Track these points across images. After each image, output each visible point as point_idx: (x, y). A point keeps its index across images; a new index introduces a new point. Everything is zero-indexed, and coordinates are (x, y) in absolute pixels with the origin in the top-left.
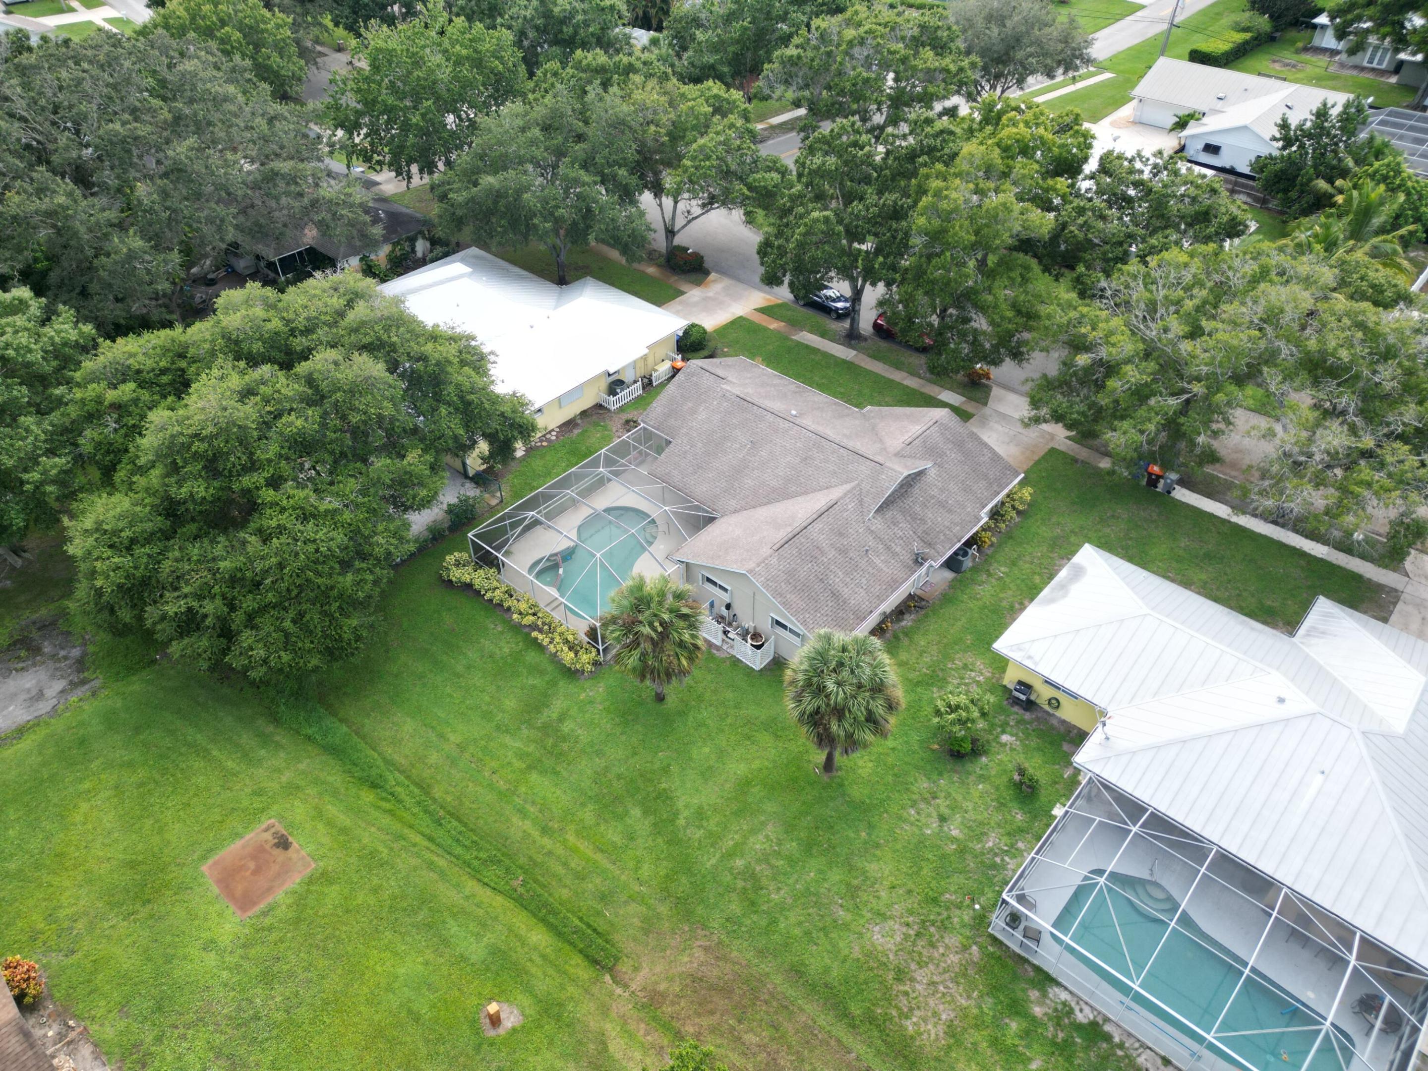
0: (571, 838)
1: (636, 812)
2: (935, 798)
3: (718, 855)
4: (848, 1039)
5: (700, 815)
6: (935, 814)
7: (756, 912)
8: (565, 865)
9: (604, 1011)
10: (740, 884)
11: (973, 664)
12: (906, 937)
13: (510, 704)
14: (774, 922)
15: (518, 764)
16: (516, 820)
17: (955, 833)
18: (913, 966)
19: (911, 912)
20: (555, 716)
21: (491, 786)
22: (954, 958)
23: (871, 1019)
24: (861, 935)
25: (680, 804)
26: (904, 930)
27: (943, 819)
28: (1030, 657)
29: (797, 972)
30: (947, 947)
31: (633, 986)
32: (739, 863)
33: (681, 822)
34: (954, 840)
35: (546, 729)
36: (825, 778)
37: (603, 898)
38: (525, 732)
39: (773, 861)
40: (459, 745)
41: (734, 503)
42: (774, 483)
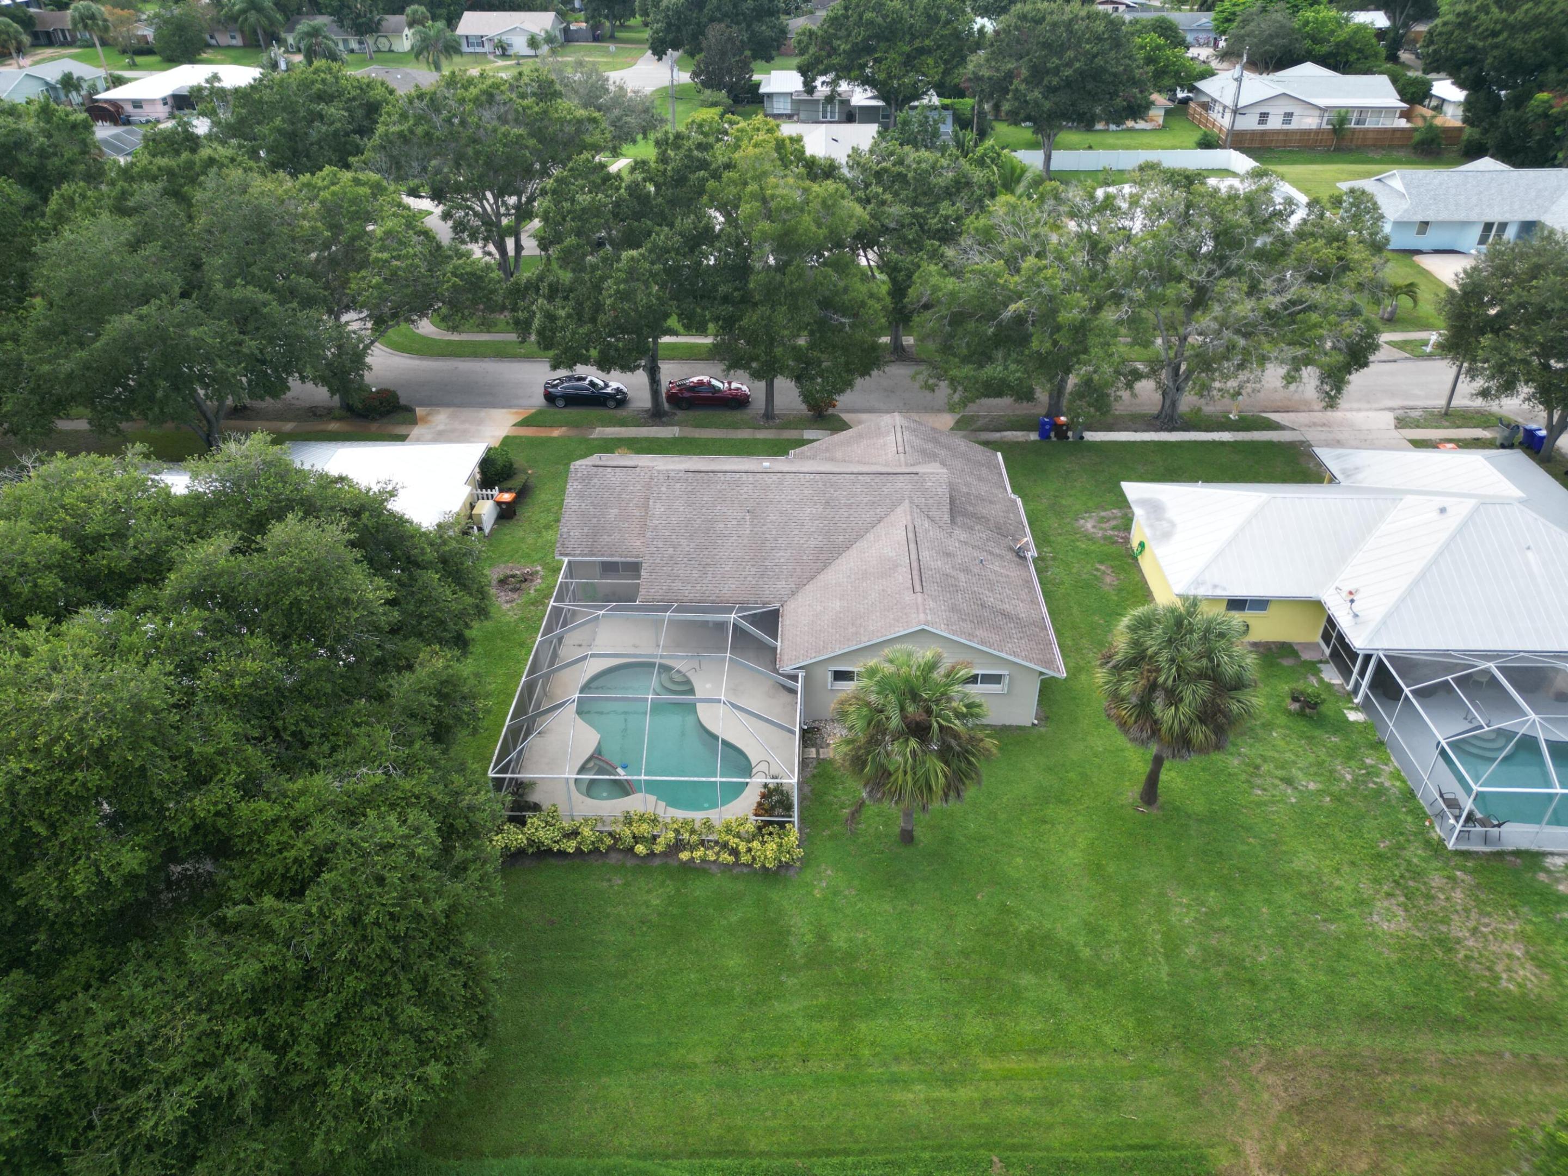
0: (989, 1065)
1: (1027, 979)
2: (1257, 767)
3: (1161, 958)
4: (1485, 1044)
5: (1094, 931)
6: (1277, 782)
7: (1266, 989)
8: (1019, 1101)
10: (1218, 972)
12: (1404, 906)
13: (734, 962)
14: (1291, 984)
15: (824, 1027)
16: (899, 1095)
17: (1312, 786)
18: (1443, 928)
19: (1377, 882)
20: (809, 937)
22: (1458, 895)
23: (1476, 1007)
24: (1373, 936)
25: (1061, 934)
26: (1394, 901)
27: (1288, 781)
28: (1215, 586)
30: (1441, 889)
32: (1191, 951)
33: (1086, 953)
34: (1320, 793)
35: (812, 961)
36: (1154, 812)
37: (1106, 1103)
38: (791, 982)
39: (1218, 924)
40: (718, 1061)
41: (781, 584)
42: (812, 543)
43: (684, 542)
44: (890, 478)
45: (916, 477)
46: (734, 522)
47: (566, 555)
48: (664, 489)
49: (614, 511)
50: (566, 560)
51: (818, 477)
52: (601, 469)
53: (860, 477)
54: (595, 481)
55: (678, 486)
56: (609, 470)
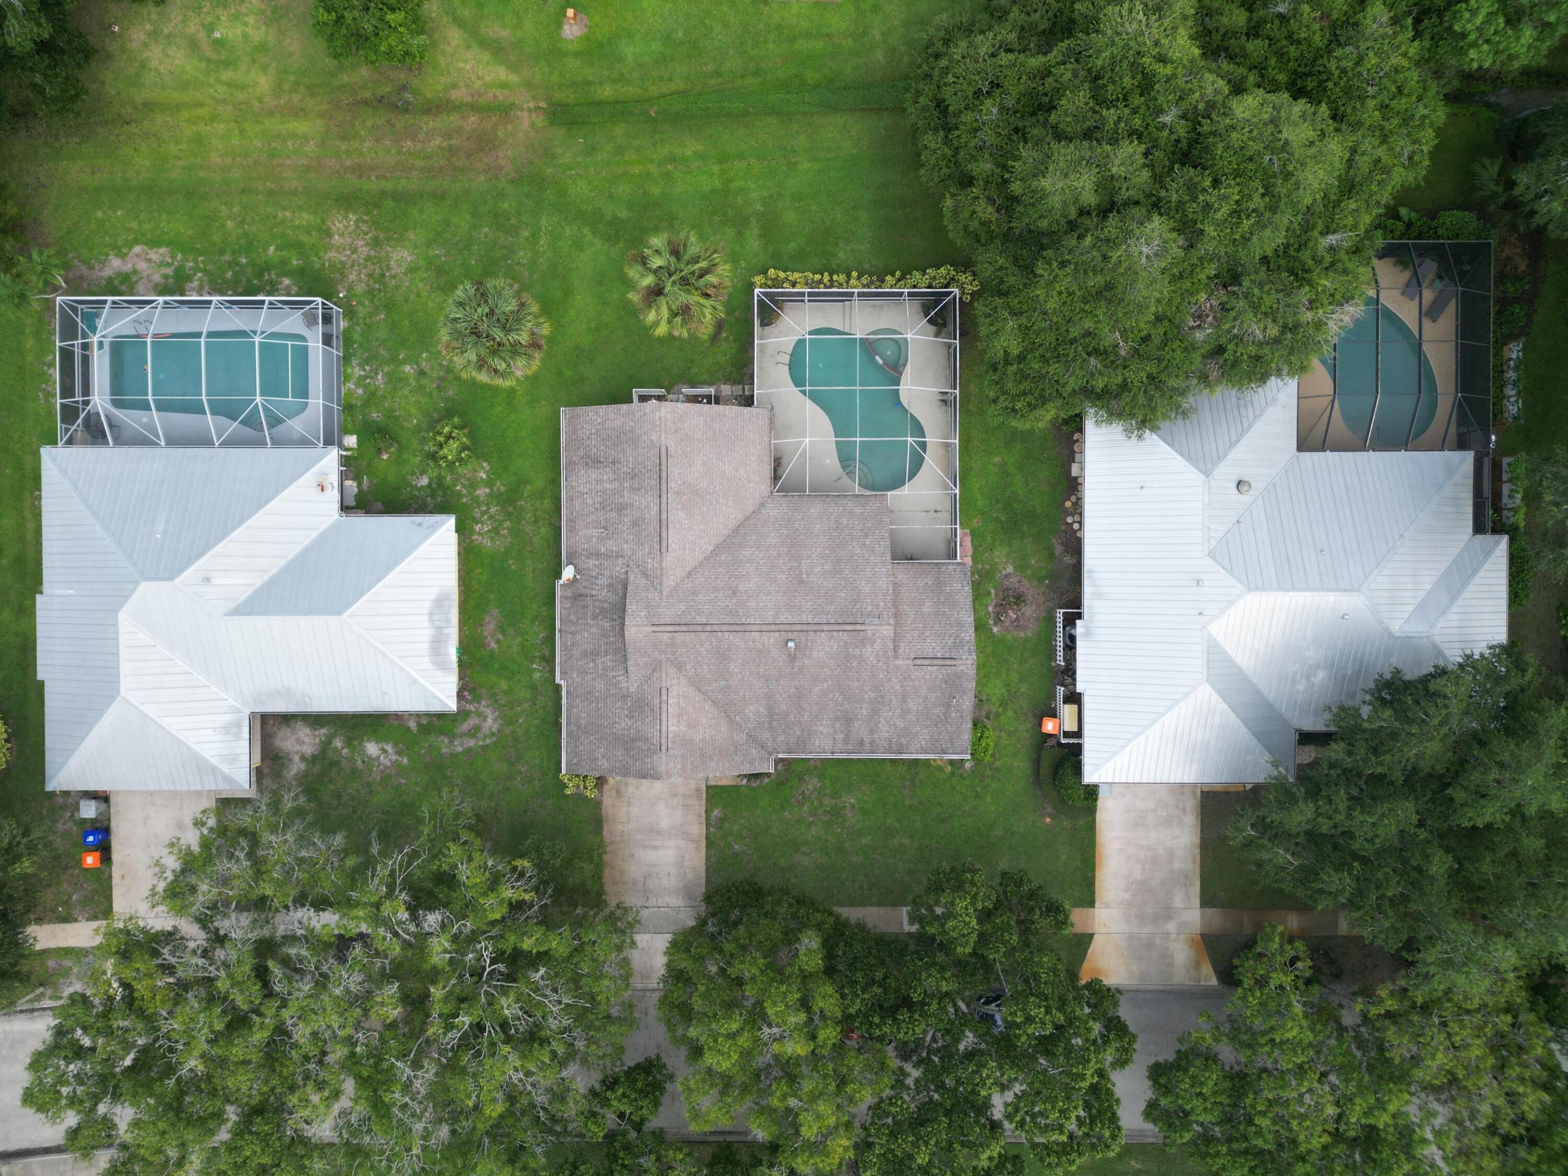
0: (650, 167)
1: (623, 214)
2: (438, 387)
3: (543, 229)
4: (383, 184)
5: (578, 245)
6: (429, 372)
7: (489, 212)
8: (637, 148)
9: (528, 84)
10: (514, 221)
11: (492, 539)
12: (389, 268)
13: (790, 217)
14: (474, 215)
15: (738, 184)
16: (699, 148)
17: (407, 368)
18: (372, 252)
19: (397, 287)
20: (747, 233)
21: (741, 156)
22: (353, 277)
23: (376, 205)
24: (416, 247)
25: (598, 242)
26: (393, 272)
27: (422, 373)
28: (420, 525)
29: (439, 197)
30: (360, 281)
31: (526, 113)
32: (525, 234)
33: (586, 231)
34: (404, 362)
35: (744, 220)
37: (593, 147)
38: (758, 207)
39: (504, 251)
40: (796, 164)
41: (773, 513)
42: (747, 552)
43: (857, 550)
44: (677, 620)
45: (655, 621)
46: (816, 571)
47: (959, 564)
48: (882, 604)
49: (926, 609)
50: (959, 560)
51: (743, 621)
52: (947, 655)
53: (705, 621)
54: (950, 642)
55: (869, 609)
56: (939, 655)
